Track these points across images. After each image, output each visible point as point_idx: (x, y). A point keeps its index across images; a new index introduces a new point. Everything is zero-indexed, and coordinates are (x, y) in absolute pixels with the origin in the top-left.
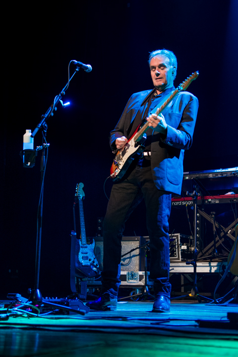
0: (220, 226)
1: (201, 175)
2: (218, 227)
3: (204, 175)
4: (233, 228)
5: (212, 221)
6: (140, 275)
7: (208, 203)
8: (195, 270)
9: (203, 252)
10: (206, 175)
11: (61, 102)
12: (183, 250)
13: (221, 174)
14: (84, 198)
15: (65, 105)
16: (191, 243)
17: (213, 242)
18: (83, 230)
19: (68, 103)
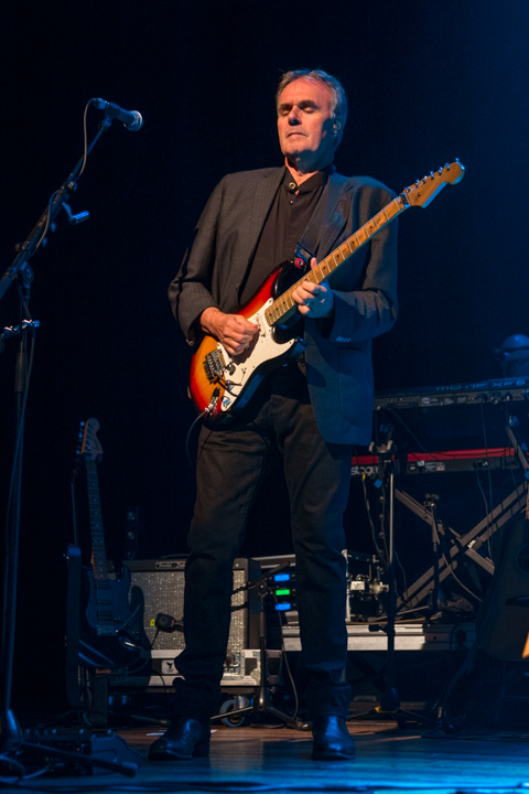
0: (447, 531)
1: (403, 401)
2: (443, 533)
3: (408, 400)
4: (479, 535)
5: (430, 519)
6: (247, 660)
7: (418, 472)
8: (391, 643)
9: (406, 598)
10: (415, 399)
11: (68, 208)
12: (355, 593)
13: (452, 398)
14: (100, 460)
15: (77, 217)
16: (374, 575)
17: (432, 568)
18: (98, 541)
19: (84, 214)
